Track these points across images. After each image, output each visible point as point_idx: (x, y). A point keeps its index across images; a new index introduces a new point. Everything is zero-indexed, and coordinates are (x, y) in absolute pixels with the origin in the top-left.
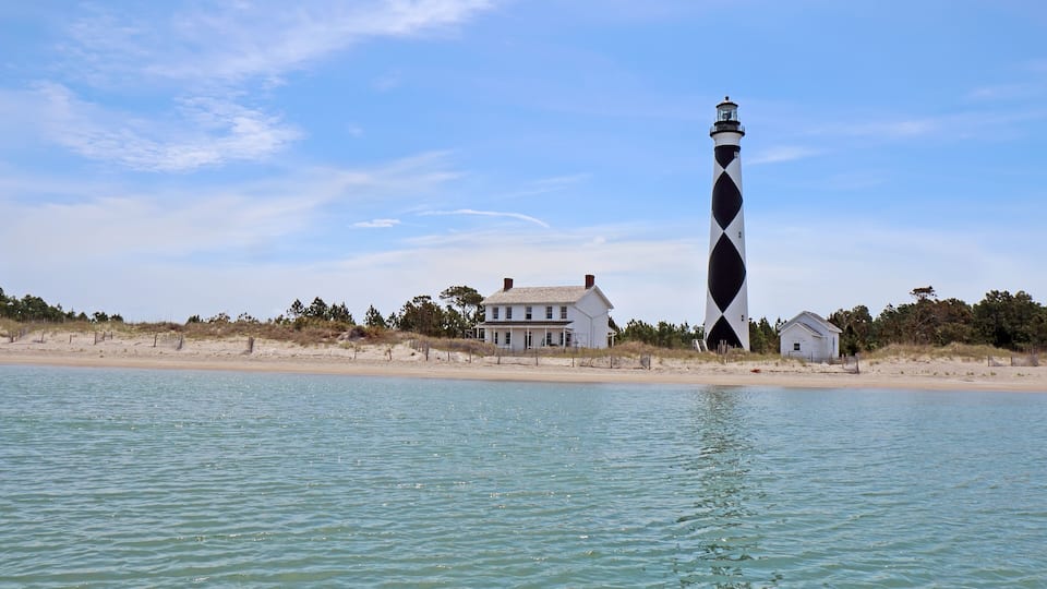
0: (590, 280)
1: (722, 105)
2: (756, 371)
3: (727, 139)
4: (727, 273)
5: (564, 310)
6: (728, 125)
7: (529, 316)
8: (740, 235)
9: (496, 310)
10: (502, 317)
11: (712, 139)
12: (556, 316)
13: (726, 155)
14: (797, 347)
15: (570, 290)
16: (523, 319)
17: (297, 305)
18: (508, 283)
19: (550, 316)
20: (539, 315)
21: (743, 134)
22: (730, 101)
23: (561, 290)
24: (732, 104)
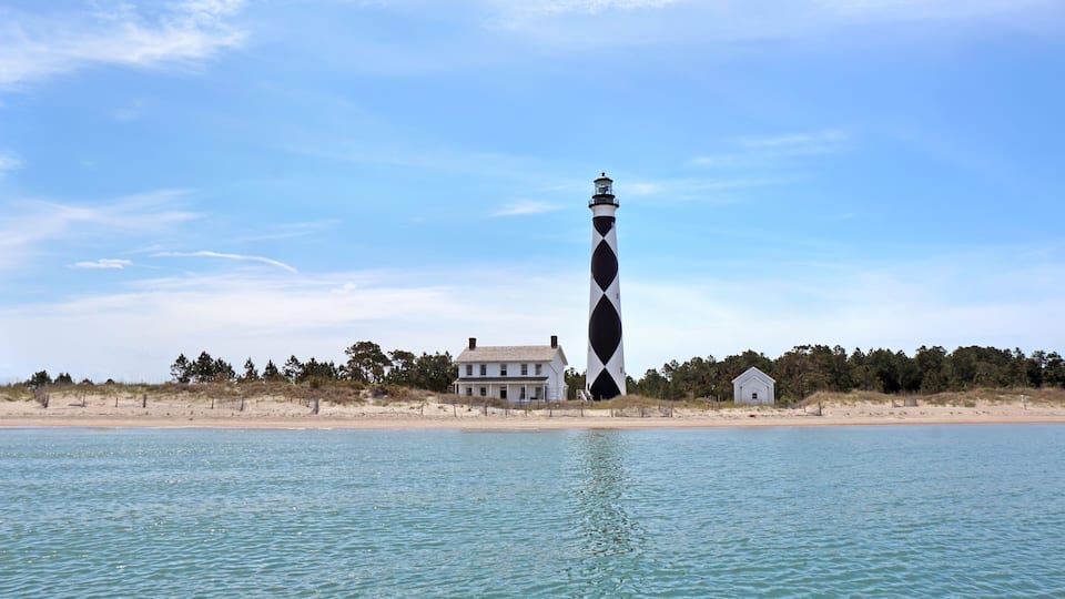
0: (554, 339)
1: (599, 180)
2: (752, 416)
3: (604, 211)
4: (606, 330)
5: (538, 366)
6: (604, 198)
7: (504, 373)
8: (618, 296)
9: (469, 368)
10: (476, 373)
11: (590, 210)
12: (531, 372)
13: (604, 225)
14: (755, 396)
15: (537, 349)
16: (498, 375)
17: (182, 359)
18: (472, 342)
19: (524, 372)
20: (514, 372)
21: (617, 206)
22: (606, 176)
23: (529, 349)
24: (607, 179)
